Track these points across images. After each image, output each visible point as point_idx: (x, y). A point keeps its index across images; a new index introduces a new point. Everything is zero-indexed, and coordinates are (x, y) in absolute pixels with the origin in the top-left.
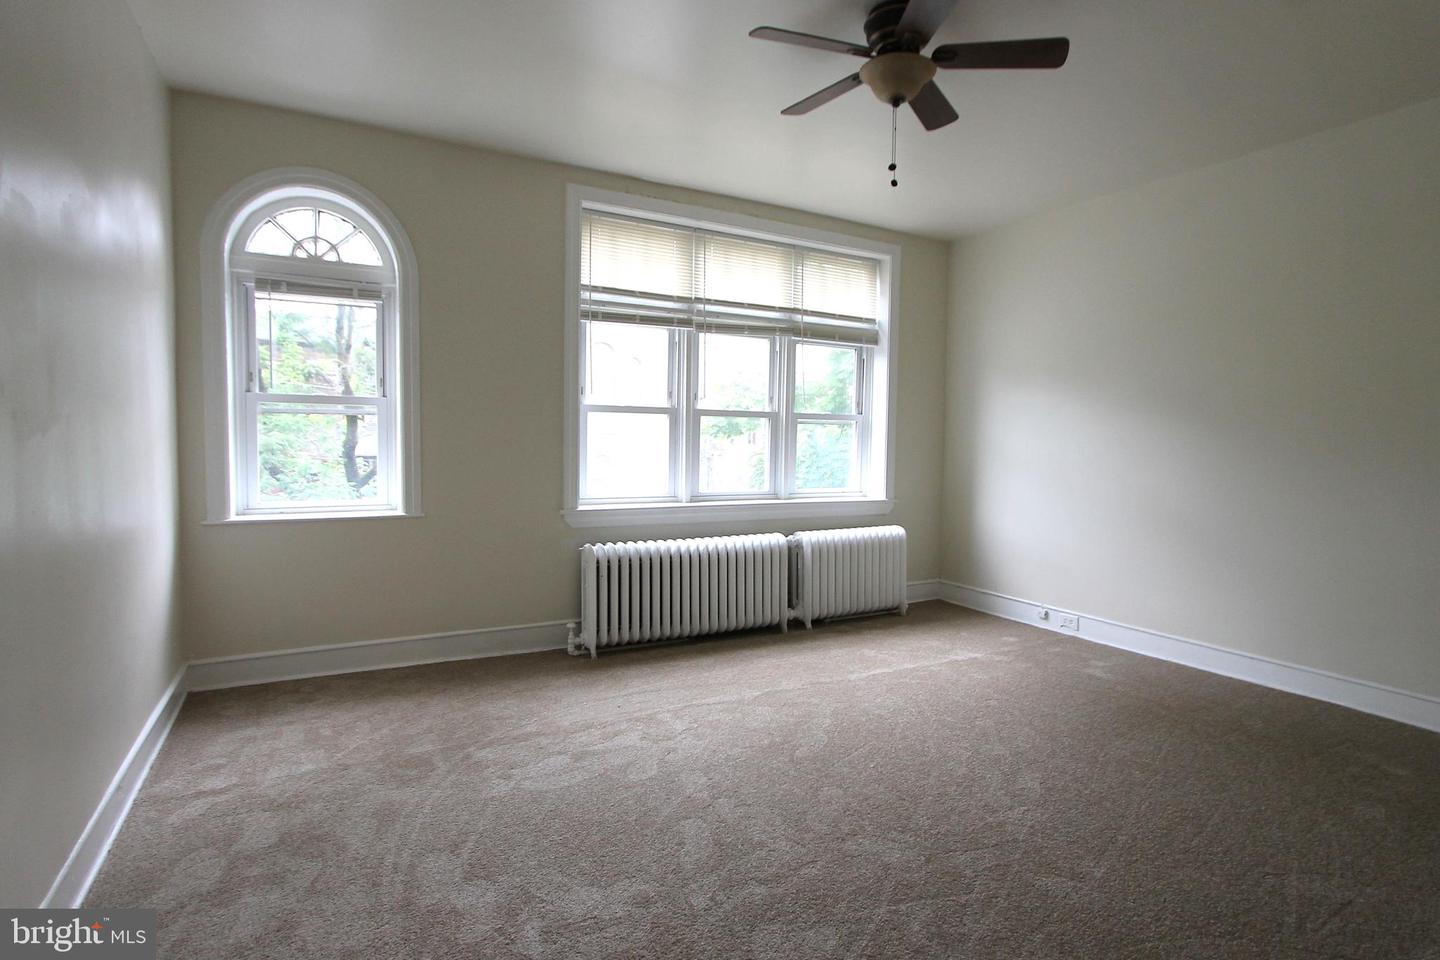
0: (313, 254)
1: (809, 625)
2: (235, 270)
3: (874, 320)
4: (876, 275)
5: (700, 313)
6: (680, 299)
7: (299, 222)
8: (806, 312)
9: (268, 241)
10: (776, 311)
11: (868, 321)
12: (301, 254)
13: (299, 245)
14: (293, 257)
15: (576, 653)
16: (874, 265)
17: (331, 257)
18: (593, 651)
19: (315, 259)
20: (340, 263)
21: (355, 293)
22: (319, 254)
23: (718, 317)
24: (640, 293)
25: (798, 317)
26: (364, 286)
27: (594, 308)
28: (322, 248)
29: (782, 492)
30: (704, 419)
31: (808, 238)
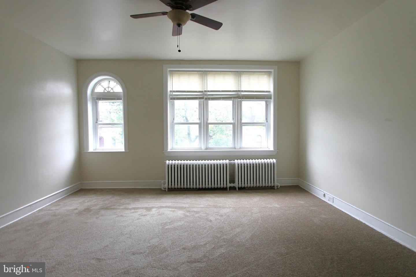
0: (108, 91)
1: (237, 189)
2: (93, 96)
3: (270, 91)
4: (270, 77)
5: (206, 95)
6: (199, 92)
7: (105, 84)
8: (242, 91)
9: (99, 89)
10: (232, 92)
11: (267, 92)
12: (106, 91)
13: (105, 89)
14: (104, 92)
15: (164, 189)
16: (269, 73)
17: (112, 91)
18: (167, 190)
19: (109, 92)
20: (114, 92)
21: (116, 99)
22: (109, 91)
23: (212, 96)
24: (187, 91)
25: (240, 93)
26: (118, 97)
27: (175, 96)
28: (110, 89)
29: (237, 147)
30: (210, 126)
31: (243, 68)
